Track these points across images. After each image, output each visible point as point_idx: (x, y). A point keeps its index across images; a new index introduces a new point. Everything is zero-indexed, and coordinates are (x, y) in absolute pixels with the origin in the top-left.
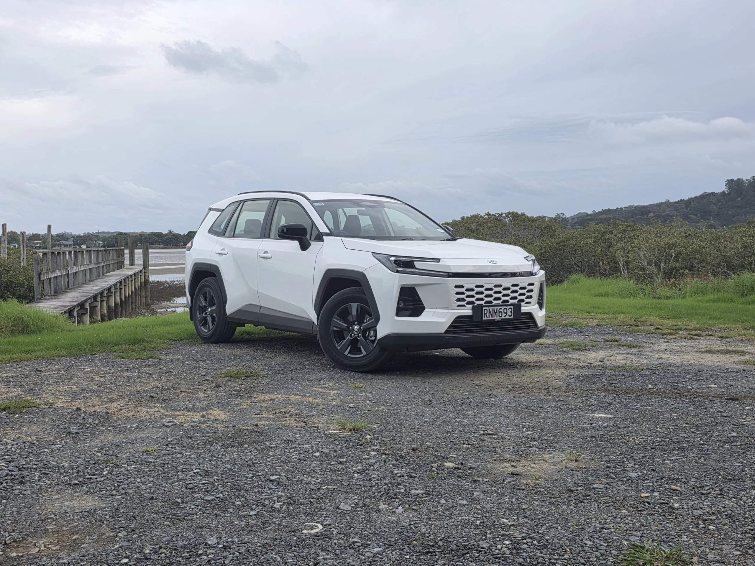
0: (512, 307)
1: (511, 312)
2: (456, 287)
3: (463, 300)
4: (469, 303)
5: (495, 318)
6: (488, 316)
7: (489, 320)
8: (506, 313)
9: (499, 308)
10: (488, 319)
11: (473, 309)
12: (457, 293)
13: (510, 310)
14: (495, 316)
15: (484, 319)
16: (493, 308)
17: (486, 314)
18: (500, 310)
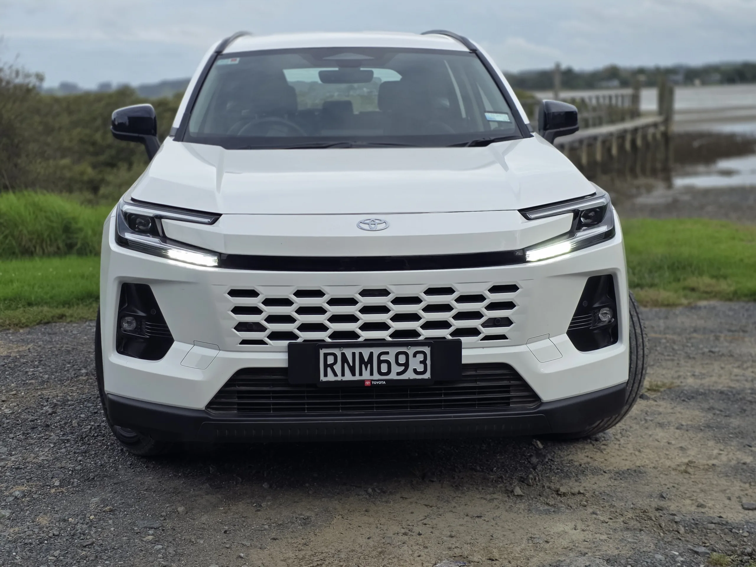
0: (427, 350)
1: (424, 362)
2: (234, 293)
3: (258, 327)
4: (274, 336)
5: (366, 375)
6: (339, 372)
7: (342, 382)
8: (406, 365)
9: (376, 351)
10: (339, 378)
11: (291, 349)
12: (237, 310)
13: (420, 357)
14: (366, 373)
15: (322, 378)
16: (357, 351)
17: (332, 366)
18: (383, 358)
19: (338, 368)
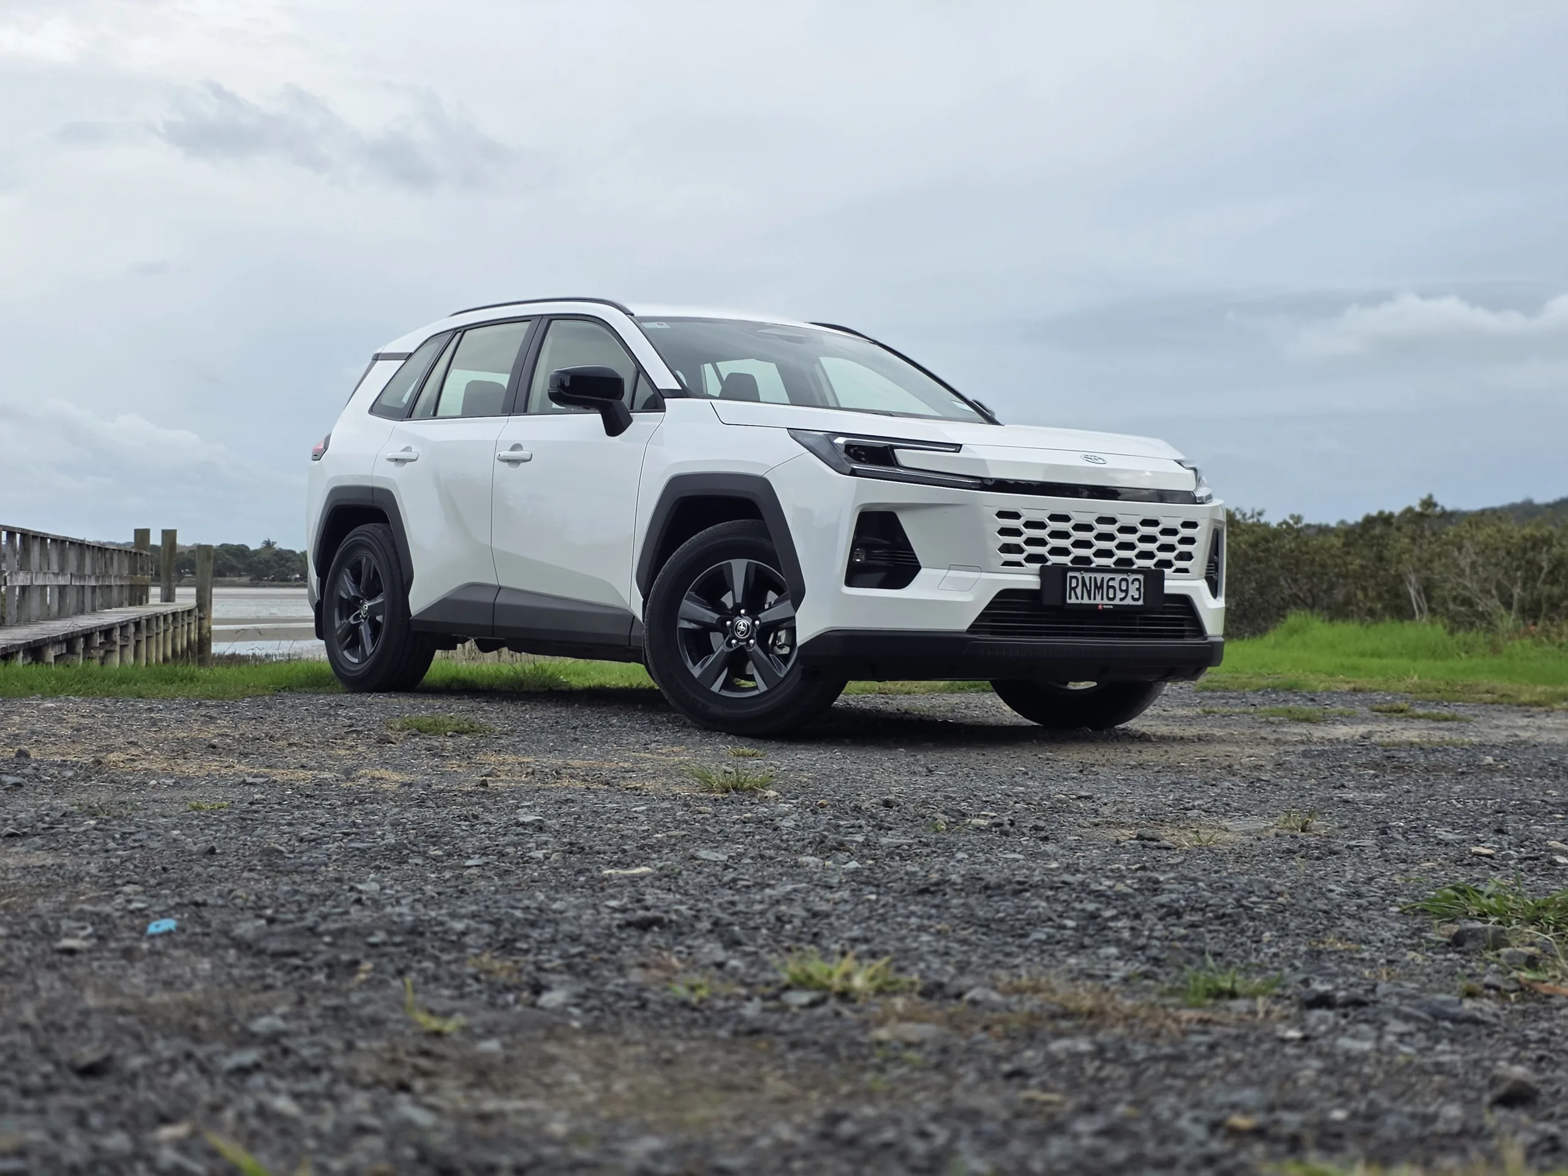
0: (1141, 577)
1: (1138, 589)
2: (1002, 514)
3: (1018, 549)
4: (1031, 558)
5: (1098, 601)
6: (1079, 596)
7: (1081, 604)
8: (1126, 591)
9: (1107, 576)
10: (1079, 601)
11: (1043, 573)
12: (1004, 532)
13: (1136, 584)
14: (1098, 597)
15: (1069, 601)
16: (1093, 575)
17: (1074, 589)
18: (1111, 583)
19: (1079, 590)
